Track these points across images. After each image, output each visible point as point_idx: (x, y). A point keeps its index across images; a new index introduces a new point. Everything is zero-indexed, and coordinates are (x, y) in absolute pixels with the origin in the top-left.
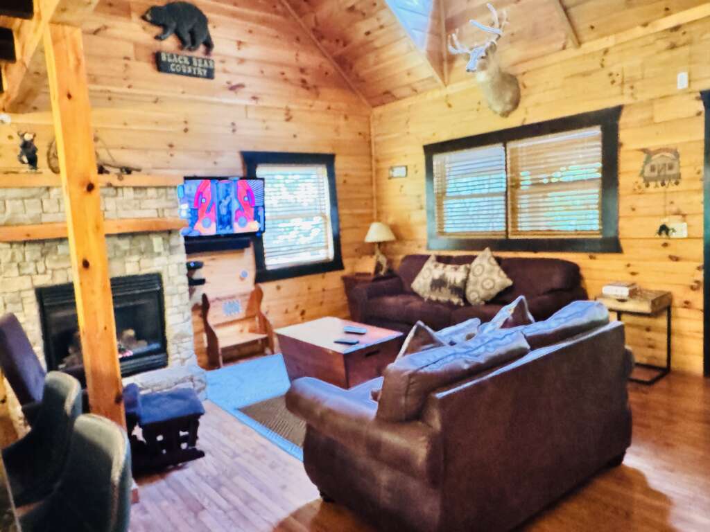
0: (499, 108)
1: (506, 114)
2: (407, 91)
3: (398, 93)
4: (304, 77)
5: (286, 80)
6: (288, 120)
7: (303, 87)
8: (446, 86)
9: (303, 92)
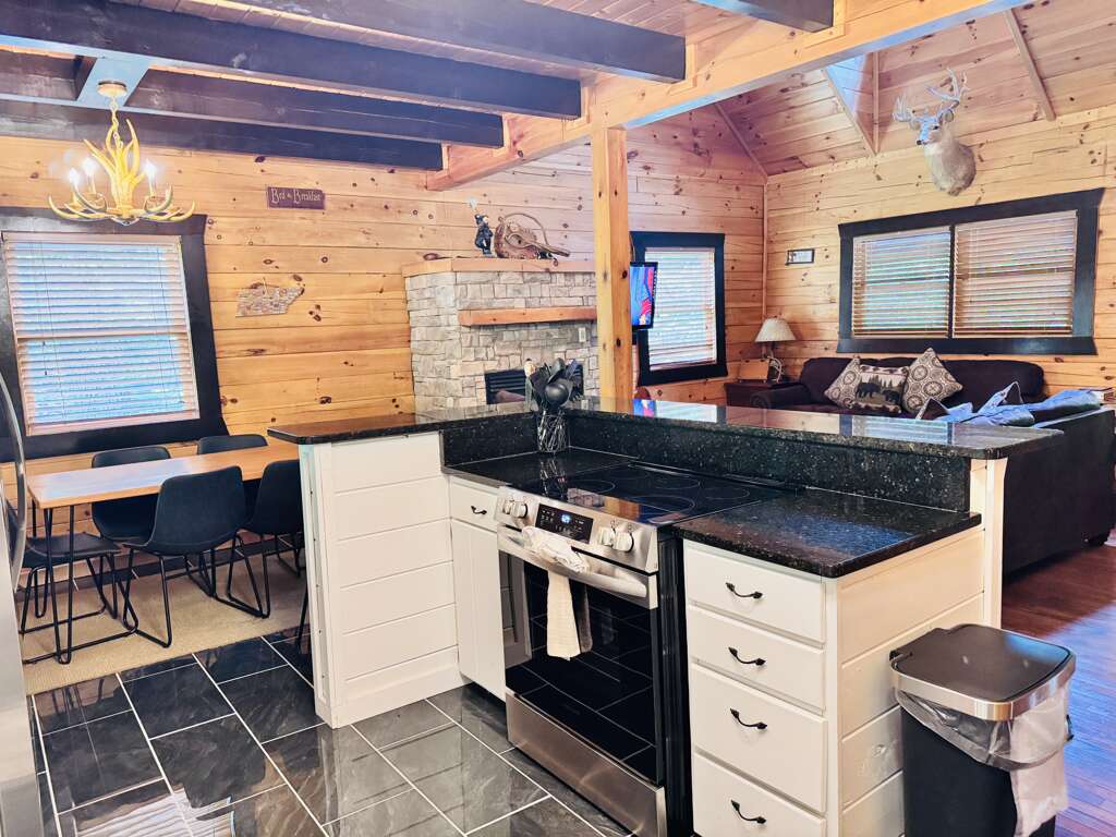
0: (947, 186)
1: (955, 192)
2: (823, 157)
3: (806, 160)
4: (697, 140)
5: (678, 144)
6: (677, 194)
7: (695, 152)
8: (876, 154)
9: (695, 157)
